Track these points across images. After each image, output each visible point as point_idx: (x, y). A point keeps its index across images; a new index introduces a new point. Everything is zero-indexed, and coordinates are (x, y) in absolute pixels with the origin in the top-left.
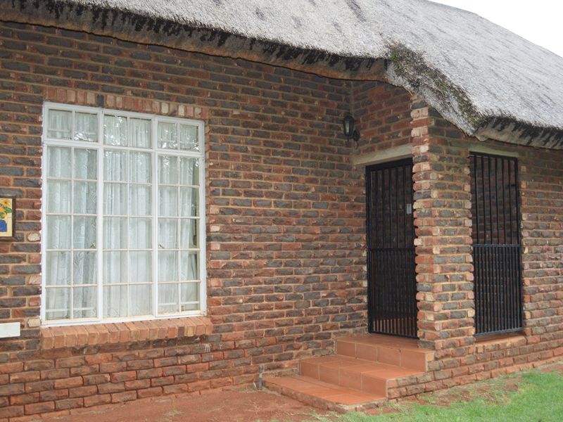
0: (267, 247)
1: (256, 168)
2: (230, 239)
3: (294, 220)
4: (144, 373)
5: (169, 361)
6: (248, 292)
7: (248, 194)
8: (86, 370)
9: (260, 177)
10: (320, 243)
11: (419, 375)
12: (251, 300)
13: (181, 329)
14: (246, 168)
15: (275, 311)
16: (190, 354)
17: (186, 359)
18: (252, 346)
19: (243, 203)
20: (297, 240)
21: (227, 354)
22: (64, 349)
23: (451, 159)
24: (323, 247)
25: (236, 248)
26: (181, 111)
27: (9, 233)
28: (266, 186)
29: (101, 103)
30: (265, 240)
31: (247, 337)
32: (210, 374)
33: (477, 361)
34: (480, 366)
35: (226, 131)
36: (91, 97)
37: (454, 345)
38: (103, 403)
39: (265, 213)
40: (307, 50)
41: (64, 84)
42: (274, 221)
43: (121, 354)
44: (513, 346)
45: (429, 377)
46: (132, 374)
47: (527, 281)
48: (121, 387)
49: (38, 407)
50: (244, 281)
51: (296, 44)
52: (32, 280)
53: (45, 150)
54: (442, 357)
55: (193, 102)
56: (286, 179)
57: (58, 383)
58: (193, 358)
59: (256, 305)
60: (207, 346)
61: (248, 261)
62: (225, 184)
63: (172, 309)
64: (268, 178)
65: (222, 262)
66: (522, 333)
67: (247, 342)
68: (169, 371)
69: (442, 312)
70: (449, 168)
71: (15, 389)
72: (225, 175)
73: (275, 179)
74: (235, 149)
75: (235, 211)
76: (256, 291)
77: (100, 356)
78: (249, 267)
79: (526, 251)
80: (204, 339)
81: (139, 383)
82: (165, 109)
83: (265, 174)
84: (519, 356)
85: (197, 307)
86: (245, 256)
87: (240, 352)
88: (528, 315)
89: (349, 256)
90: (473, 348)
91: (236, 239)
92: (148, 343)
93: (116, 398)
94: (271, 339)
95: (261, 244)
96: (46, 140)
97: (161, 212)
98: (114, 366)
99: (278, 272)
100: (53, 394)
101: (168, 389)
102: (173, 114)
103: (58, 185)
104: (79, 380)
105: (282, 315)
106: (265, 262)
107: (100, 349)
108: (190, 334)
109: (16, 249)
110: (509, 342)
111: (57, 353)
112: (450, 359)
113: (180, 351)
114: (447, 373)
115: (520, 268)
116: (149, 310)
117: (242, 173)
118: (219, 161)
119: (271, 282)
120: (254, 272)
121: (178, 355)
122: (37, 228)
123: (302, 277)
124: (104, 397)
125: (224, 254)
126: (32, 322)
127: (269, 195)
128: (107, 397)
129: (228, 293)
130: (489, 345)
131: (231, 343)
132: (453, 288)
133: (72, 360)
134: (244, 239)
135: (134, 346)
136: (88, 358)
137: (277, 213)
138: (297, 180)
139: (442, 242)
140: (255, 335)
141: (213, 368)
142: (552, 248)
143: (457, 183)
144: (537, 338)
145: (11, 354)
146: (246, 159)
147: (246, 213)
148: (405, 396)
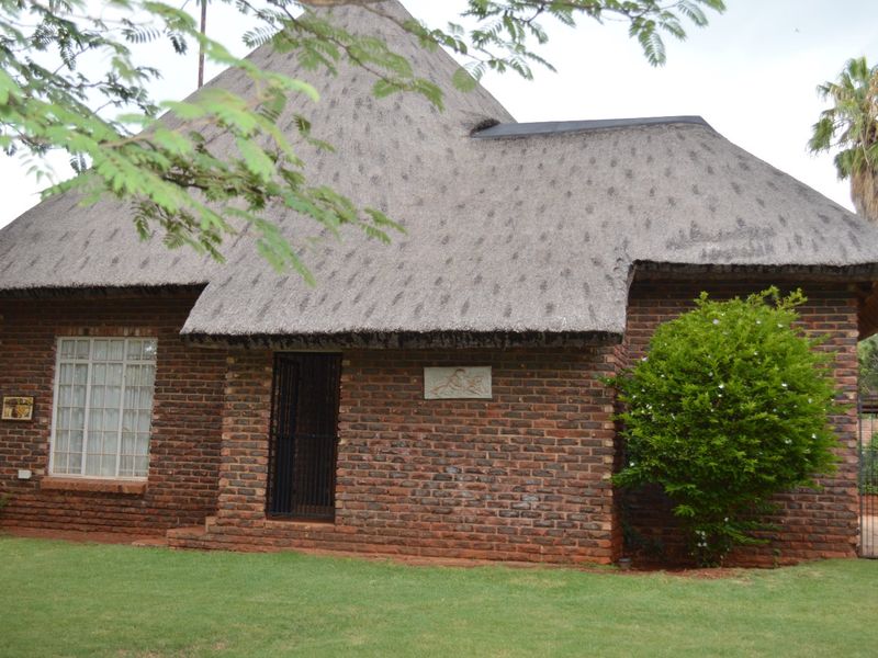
0: (196, 433)
1: (193, 371)
2: (166, 425)
4: (100, 514)
5: (118, 509)
6: (177, 466)
7: (184, 391)
8: (66, 506)
9: (194, 377)
11: (200, 533)
12: (180, 473)
13: (120, 487)
14: (184, 371)
15: (200, 484)
16: (131, 506)
17: (128, 510)
18: (177, 508)
19: (179, 398)
21: (157, 511)
25: (171, 432)
26: (137, 332)
27: (30, 418)
28: (199, 384)
29: (86, 333)
30: (195, 427)
31: (174, 501)
32: (145, 524)
34: (270, 540)
35: (170, 344)
36: (81, 331)
38: (74, 529)
39: (197, 406)
41: (66, 324)
42: (205, 412)
43: (87, 499)
45: (209, 537)
46: (93, 514)
47: (340, 472)
48: (84, 521)
49: (40, 524)
50: (175, 457)
52: (42, 446)
53: (57, 368)
54: (224, 524)
57: (51, 511)
58: (133, 510)
59: (182, 477)
60: (144, 502)
61: (179, 443)
62: (167, 384)
63: (127, 474)
64: (201, 378)
65: (159, 442)
67: (174, 504)
68: (115, 516)
69: (229, 487)
70: (248, 368)
71: (28, 510)
72: (167, 377)
73: (208, 379)
74: (176, 357)
75: (172, 404)
76: (184, 466)
77: (75, 499)
78: (178, 447)
79: (342, 442)
80: (141, 497)
81: (97, 521)
82: (126, 333)
83: (198, 375)
86: (176, 439)
87: (168, 512)
88: (338, 504)
90: (261, 522)
91: (172, 426)
92: (104, 494)
94: (195, 506)
95: (191, 430)
96: (58, 360)
97: (125, 405)
98: (83, 507)
99: (205, 453)
100: (49, 518)
101: (114, 529)
102: (132, 335)
104: (62, 512)
105: (205, 488)
106: (193, 444)
107: (74, 493)
108: (126, 491)
109: (35, 427)
110: (308, 526)
111: (50, 492)
113: (123, 503)
116: (112, 473)
117: (180, 375)
118: (164, 367)
119: (197, 461)
120: (184, 451)
121: (122, 506)
122: (50, 415)
124: (76, 526)
125: (162, 436)
126: (40, 472)
127: (202, 391)
129: (162, 465)
130: (283, 524)
131: (160, 504)
133: (59, 498)
134: (178, 426)
135: (96, 495)
136: (68, 499)
137: (206, 406)
139: (232, 430)
140: (181, 501)
141: (146, 520)
142: (387, 443)
143: (257, 380)
144: (351, 529)
145: (28, 489)
146: (184, 363)
147: (181, 406)
148: (184, 547)
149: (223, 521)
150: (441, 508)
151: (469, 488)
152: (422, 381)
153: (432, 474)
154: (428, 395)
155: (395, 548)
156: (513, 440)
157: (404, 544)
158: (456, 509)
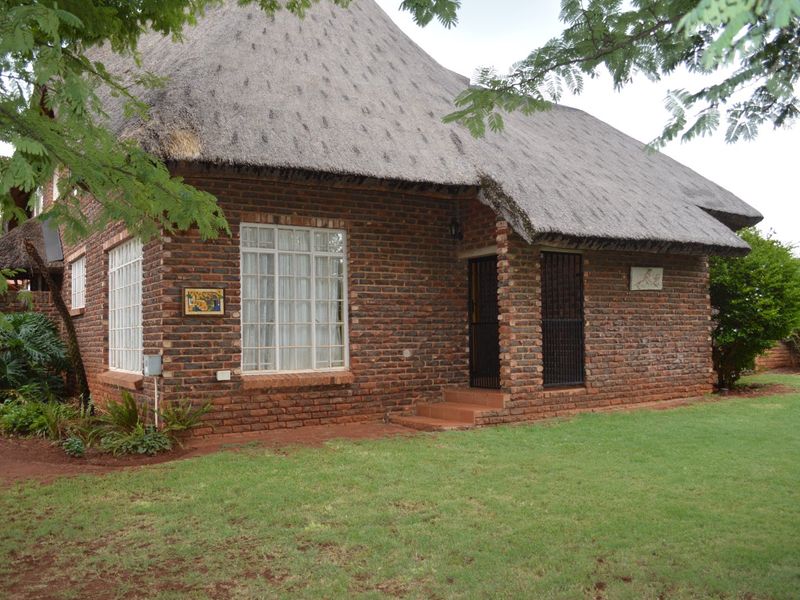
0: (392, 322)
1: (384, 263)
2: (365, 316)
3: (412, 301)
4: (307, 408)
5: (324, 401)
6: (378, 354)
7: (378, 283)
8: (270, 404)
9: (387, 270)
10: (432, 319)
11: (499, 410)
12: (381, 360)
13: (333, 378)
14: (377, 264)
15: (398, 368)
16: (339, 397)
17: (335, 400)
18: (381, 393)
19: (374, 289)
20: (415, 316)
21: (363, 398)
22: (256, 390)
23: (525, 258)
24: (434, 321)
25: (369, 322)
26: (331, 224)
27: (222, 312)
28: (391, 277)
29: (277, 221)
30: (390, 316)
31: (378, 387)
32: (352, 411)
33: (544, 404)
34: (548, 407)
35: (362, 237)
36: (270, 218)
37: (526, 391)
38: (281, 427)
39: (391, 297)
40: (420, 183)
41: (253, 210)
42: (398, 302)
43: (293, 395)
44: (574, 395)
45: (506, 412)
46: (300, 409)
47: (588, 347)
48: (292, 417)
49: (240, 427)
50: (375, 346)
51: (411, 179)
52: (236, 343)
53: (241, 256)
54: (516, 399)
55: (338, 217)
56: (406, 271)
57: (253, 412)
58: (340, 400)
59: (384, 364)
60: (350, 391)
61: (378, 332)
62: (362, 276)
63: (325, 365)
64: (393, 271)
65: (360, 333)
66: (583, 386)
67: (378, 390)
68: (324, 408)
69: (517, 367)
70: (523, 264)
71: (226, 415)
72: (362, 269)
73: (398, 271)
74: (369, 250)
75: (369, 296)
76: (384, 353)
77: (279, 396)
78: (379, 336)
79: (588, 324)
80: (348, 386)
81: (304, 415)
82: (319, 224)
83: (391, 268)
84: (581, 402)
85: (342, 364)
86: (376, 328)
87: (373, 397)
88: (588, 372)
89: (455, 327)
90: (541, 394)
91: (370, 316)
92: (310, 388)
93: (289, 424)
94: (396, 389)
95: (387, 319)
96: (242, 249)
97: (317, 297)
98: (288, 403)
99: (401, 340)
100: (250, 420)
101: (323, 421)
102: (325, 226)
103: (249, 279)
104: (266, 411)
105: (403, 371)
106: (391, 332)
107: (279, 390)
108: (338, 382)
109: (225, 322)
110: (571, 391)
111: (252, 392)
112: (523, 401)
113: (331, 394)
114: (520, 411)
115: (583, 337)
116: (309, 366)
117: (374, 268)
118: (357, 259)
119: (395, 347)
120: (383, 339)
121: (330, 397)
122: (238, 308)
123: (419, 344)
125: (362, 326)
126: (236, 371)
127: (394, 283)
128: (284, 424)
129: (364, 354)
130: (554, 393)
131: (367, 390)
132: (526, 350)
133: (261, 398)
134: (375, 316)
135: (301, 389)
136: (272, 396)
137: (399, 296)
138: (414, 271)
139: (517, 317)
140: (384, 386)
141: (354, 408)
142: (611, 322)
143: (530, 275)
144: (596, 390)
145: (224, 392)
146: (377, 257)
147: (377, 296)
148: (488, 424)
149: (516, 396)
150: (641, 368)
151: (654, 352)
152: (629, 277)
153: (635, 344)
154: (634, 287)
155: (619, 400)
156: (671, 318)
157: (624, 396)
158: (649, 367)
